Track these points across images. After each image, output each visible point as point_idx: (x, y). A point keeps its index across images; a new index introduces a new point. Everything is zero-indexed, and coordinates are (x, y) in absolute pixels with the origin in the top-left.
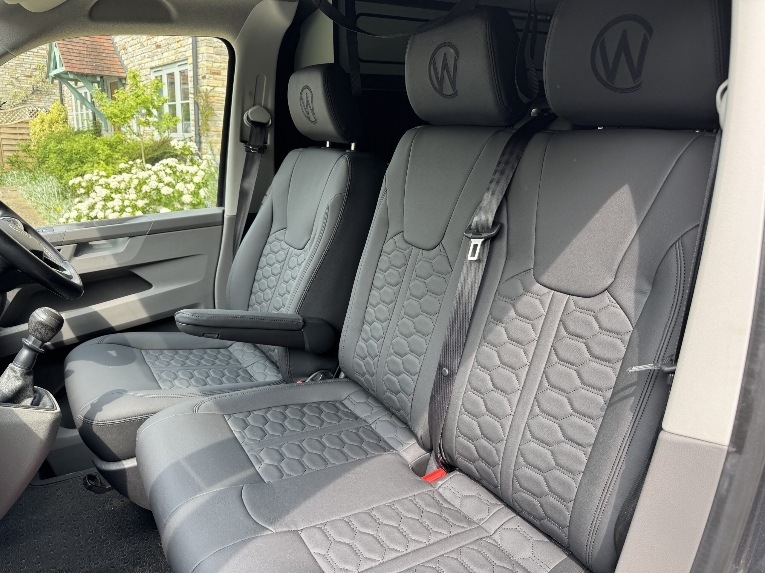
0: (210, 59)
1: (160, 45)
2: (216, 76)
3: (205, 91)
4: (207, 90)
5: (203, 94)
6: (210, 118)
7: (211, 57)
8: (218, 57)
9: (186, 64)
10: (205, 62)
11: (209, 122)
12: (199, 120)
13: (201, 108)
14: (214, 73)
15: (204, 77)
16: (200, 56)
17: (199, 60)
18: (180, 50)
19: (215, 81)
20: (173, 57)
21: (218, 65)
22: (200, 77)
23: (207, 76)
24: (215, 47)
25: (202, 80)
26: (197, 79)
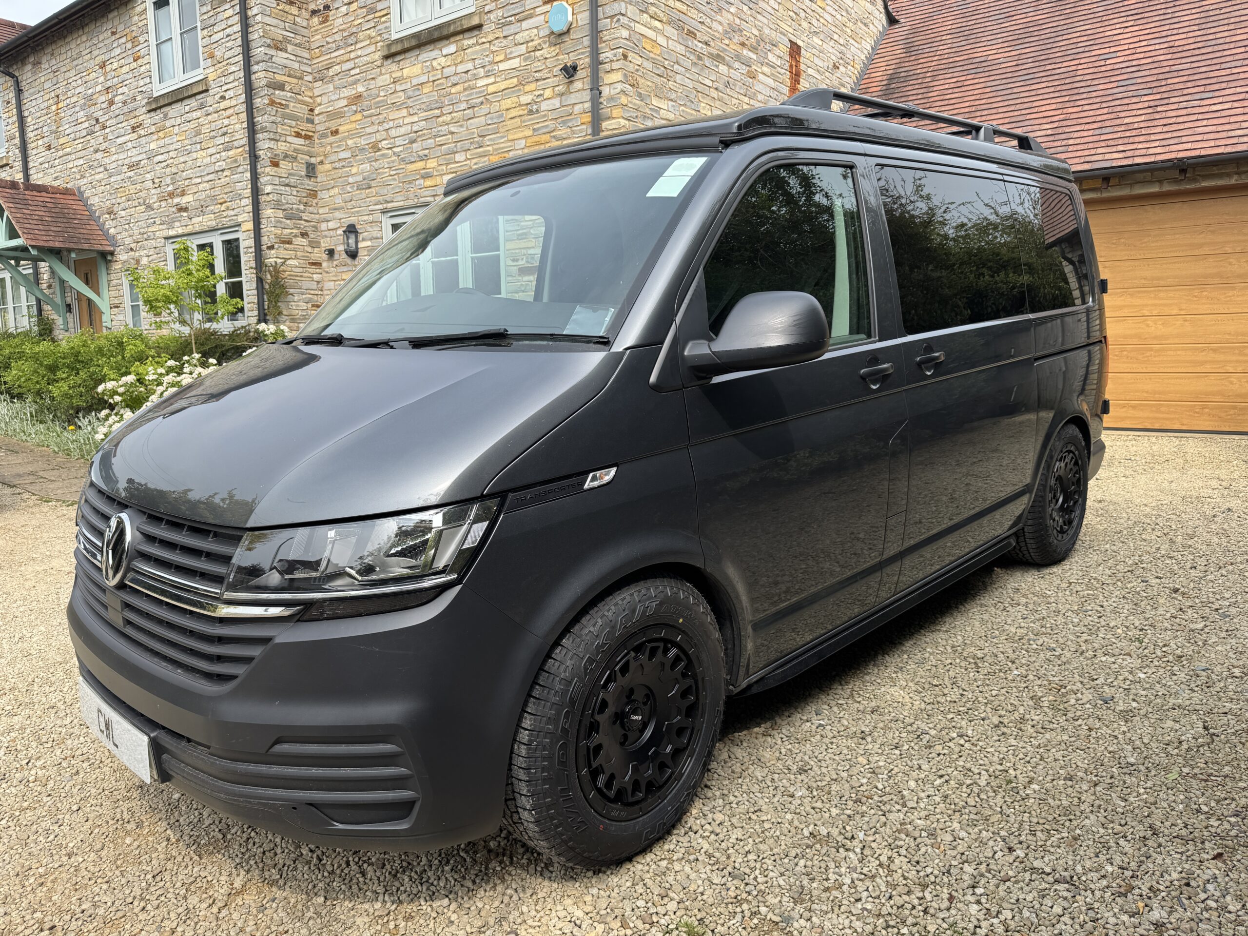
0: (279, 225)
1: (187, 208)
2: (287, 246)
3: (274, 264)
4: (276, 262)
5: (271, 268)
6: (282, 299)
7: (281, 222)
8: (288, 222)
9: (237, 231)
10: (273, 229)
11: (279, 304)
12: (263, 301)
13: (267, 286)
14: (284, 242)
15: (271, 248)
16: (263, 221)
17: (262, 226)
18: (225, 214)
19: (286, 252)
20: (214, 223)
21: (289, 231)
22: (264, 247)
23: (276, 246)
24: (284, 210)
25: (268, 252)
26: (261, 250)
